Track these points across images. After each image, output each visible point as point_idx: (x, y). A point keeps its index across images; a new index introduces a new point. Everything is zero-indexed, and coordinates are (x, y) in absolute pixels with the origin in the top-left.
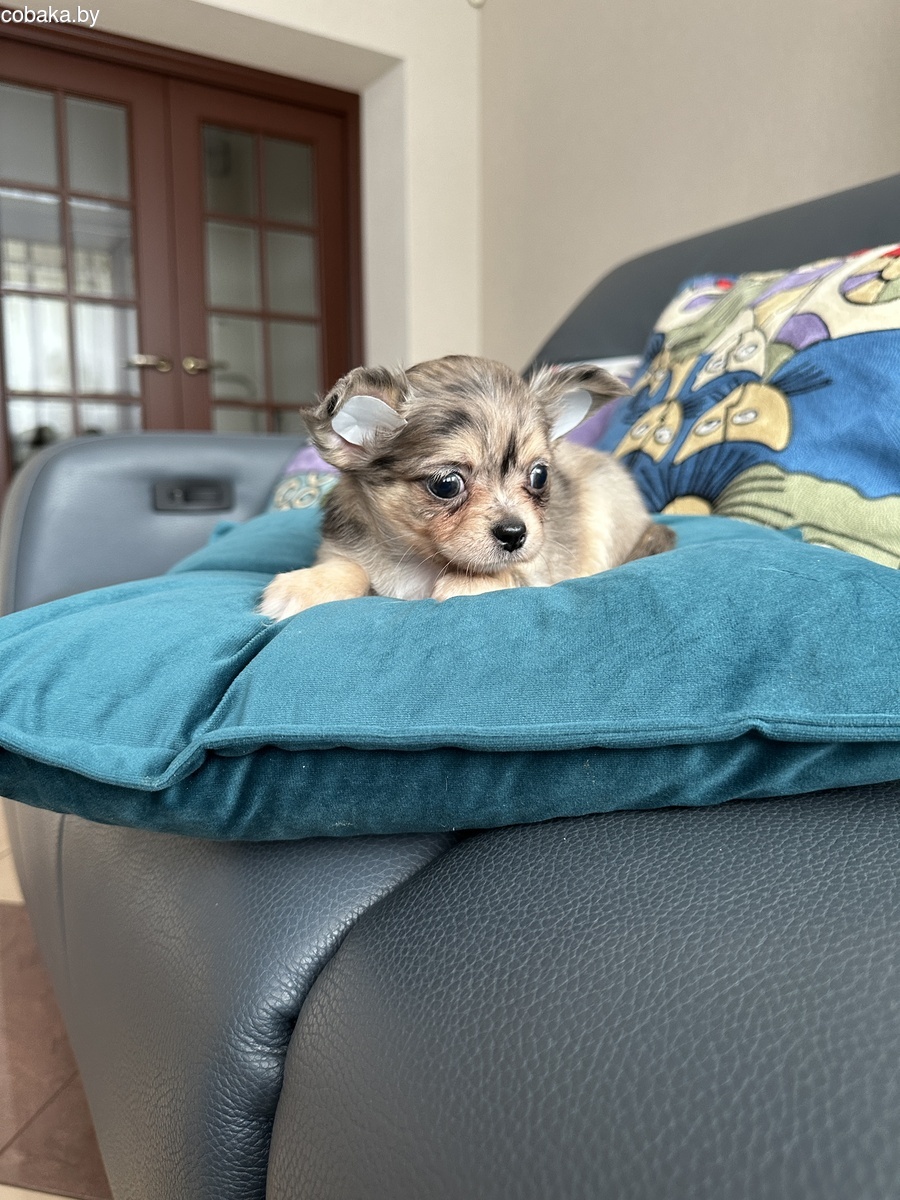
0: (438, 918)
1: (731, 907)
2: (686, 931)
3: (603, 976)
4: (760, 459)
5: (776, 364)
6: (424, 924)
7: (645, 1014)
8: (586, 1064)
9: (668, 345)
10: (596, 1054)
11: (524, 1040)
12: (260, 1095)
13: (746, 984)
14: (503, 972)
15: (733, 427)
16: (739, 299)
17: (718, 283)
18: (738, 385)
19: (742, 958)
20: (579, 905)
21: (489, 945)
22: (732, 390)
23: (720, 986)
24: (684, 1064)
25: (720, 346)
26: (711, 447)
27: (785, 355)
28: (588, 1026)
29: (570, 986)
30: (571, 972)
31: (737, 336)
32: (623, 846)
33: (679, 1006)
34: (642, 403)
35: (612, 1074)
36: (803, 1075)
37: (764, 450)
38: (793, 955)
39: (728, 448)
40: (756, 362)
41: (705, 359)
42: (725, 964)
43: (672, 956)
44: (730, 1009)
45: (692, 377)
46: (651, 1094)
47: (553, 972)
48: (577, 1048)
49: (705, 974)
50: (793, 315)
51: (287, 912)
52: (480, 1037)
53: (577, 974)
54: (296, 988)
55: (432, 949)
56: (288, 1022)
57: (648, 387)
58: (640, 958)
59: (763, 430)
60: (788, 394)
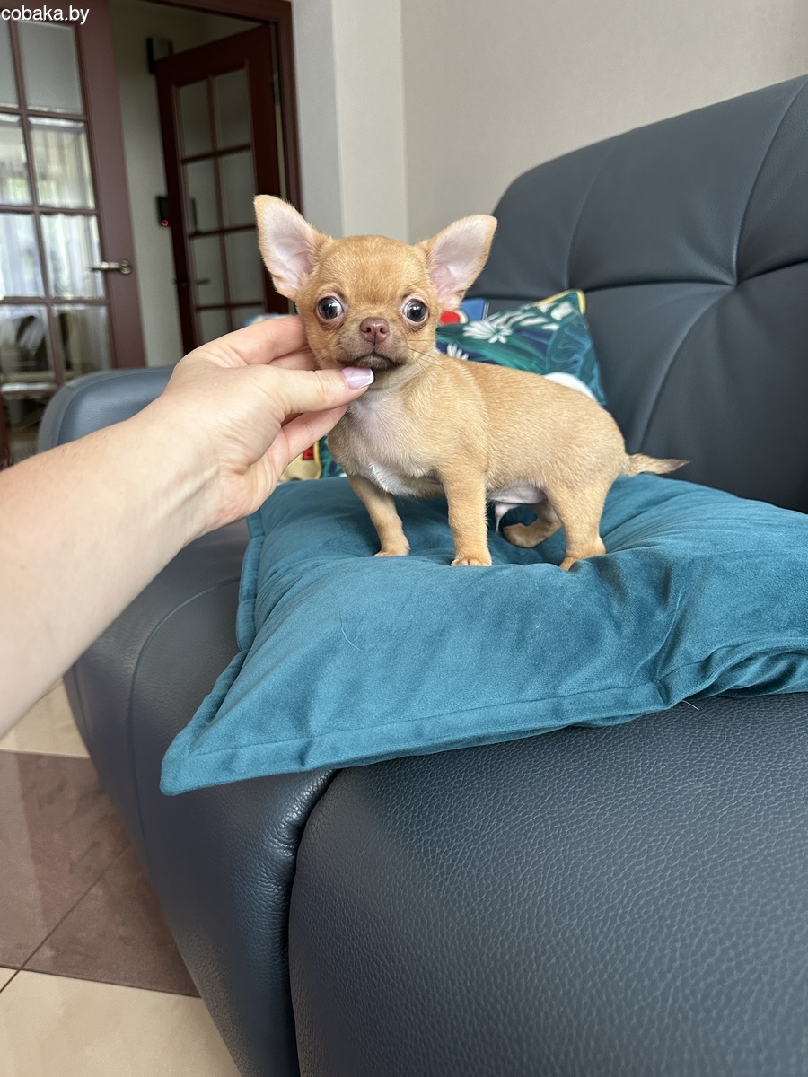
1: (536, 777)
7: (484, 836)
11: (424, 848)
13: (535, 821)
14: (415, 811)
21: (408, 795)
30: (450, 812)
38: (563, 805)
42: (528, 809)
44: (525, 835)
49: (517, 815)
56: (299, 830)
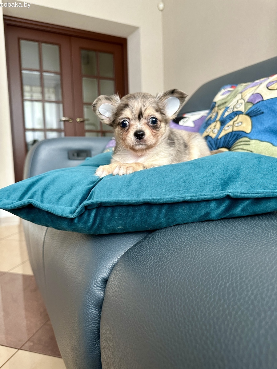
0: (145, 248)
1: (220, 239)
2: (207, 244)
3: (186, 254)
4: (243, 136)
5: (248, 108)
6: (141, 250)
7: (195, 261)
8: (180, 274)
9: (216, 105)
10: (183, 271)
11: (165, 271)
12: (98, 301)
13: (221, 253)
14: (160, 257)
15: (235, 127)
16: (237, 91)
17: (232, 87)
18: (237, 115)
19: (221, 248)
20: (181, 241)
21: (157, 252)
22: (235, 117)
23: (215, 254)
24: (204, 271)
25: (231, 105)
26: (229, 133)
27: (250, 106)
28: (181, 265)
29: (177, 257)
31: (236, 101)
32: (194, 228)
33: (204, 259)
34: (209, 122)
35: (186, 275)
36: (233, 270)
37: (244, 133)
39: (234, 133)
40: (242, 108)
41: (227, 108)
43: (203, 249)
45: (223, 114)
46: (196, 278)
47: (173, 255)
48: (178, 271)
50: (253, 94)
51: (105, 253)
52: (154, 272)
53: (179, 255)
54: (108, 272)
55: (143, 254)
56: (105, 281)
57: (211, 117)
58: (195, 250)
59: (244, 127)
60: (250, 117)
